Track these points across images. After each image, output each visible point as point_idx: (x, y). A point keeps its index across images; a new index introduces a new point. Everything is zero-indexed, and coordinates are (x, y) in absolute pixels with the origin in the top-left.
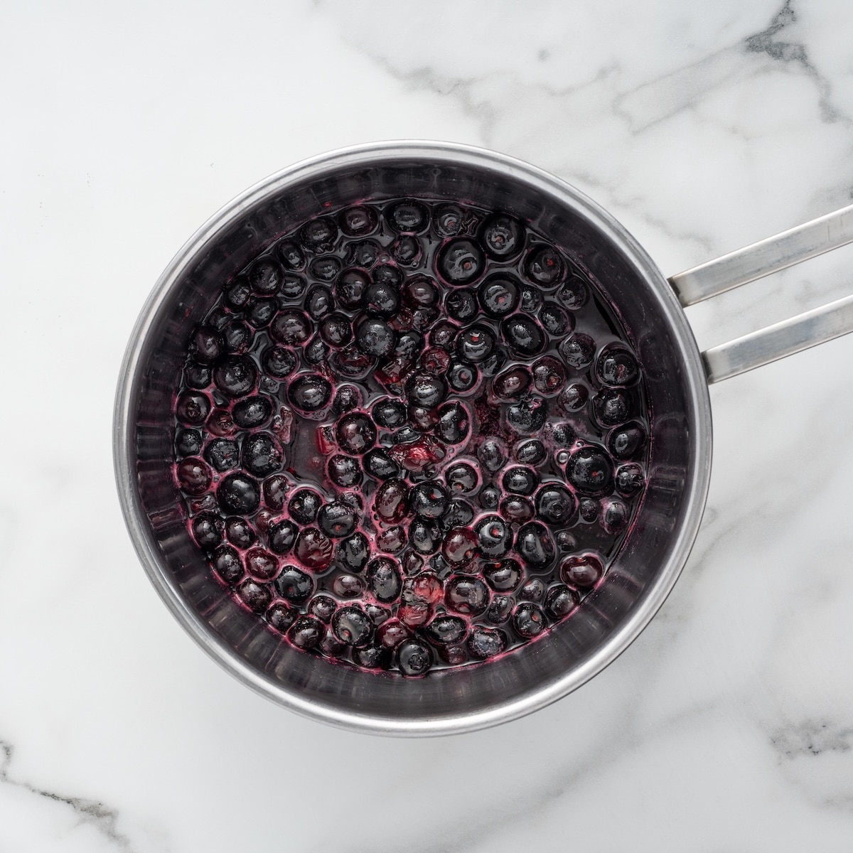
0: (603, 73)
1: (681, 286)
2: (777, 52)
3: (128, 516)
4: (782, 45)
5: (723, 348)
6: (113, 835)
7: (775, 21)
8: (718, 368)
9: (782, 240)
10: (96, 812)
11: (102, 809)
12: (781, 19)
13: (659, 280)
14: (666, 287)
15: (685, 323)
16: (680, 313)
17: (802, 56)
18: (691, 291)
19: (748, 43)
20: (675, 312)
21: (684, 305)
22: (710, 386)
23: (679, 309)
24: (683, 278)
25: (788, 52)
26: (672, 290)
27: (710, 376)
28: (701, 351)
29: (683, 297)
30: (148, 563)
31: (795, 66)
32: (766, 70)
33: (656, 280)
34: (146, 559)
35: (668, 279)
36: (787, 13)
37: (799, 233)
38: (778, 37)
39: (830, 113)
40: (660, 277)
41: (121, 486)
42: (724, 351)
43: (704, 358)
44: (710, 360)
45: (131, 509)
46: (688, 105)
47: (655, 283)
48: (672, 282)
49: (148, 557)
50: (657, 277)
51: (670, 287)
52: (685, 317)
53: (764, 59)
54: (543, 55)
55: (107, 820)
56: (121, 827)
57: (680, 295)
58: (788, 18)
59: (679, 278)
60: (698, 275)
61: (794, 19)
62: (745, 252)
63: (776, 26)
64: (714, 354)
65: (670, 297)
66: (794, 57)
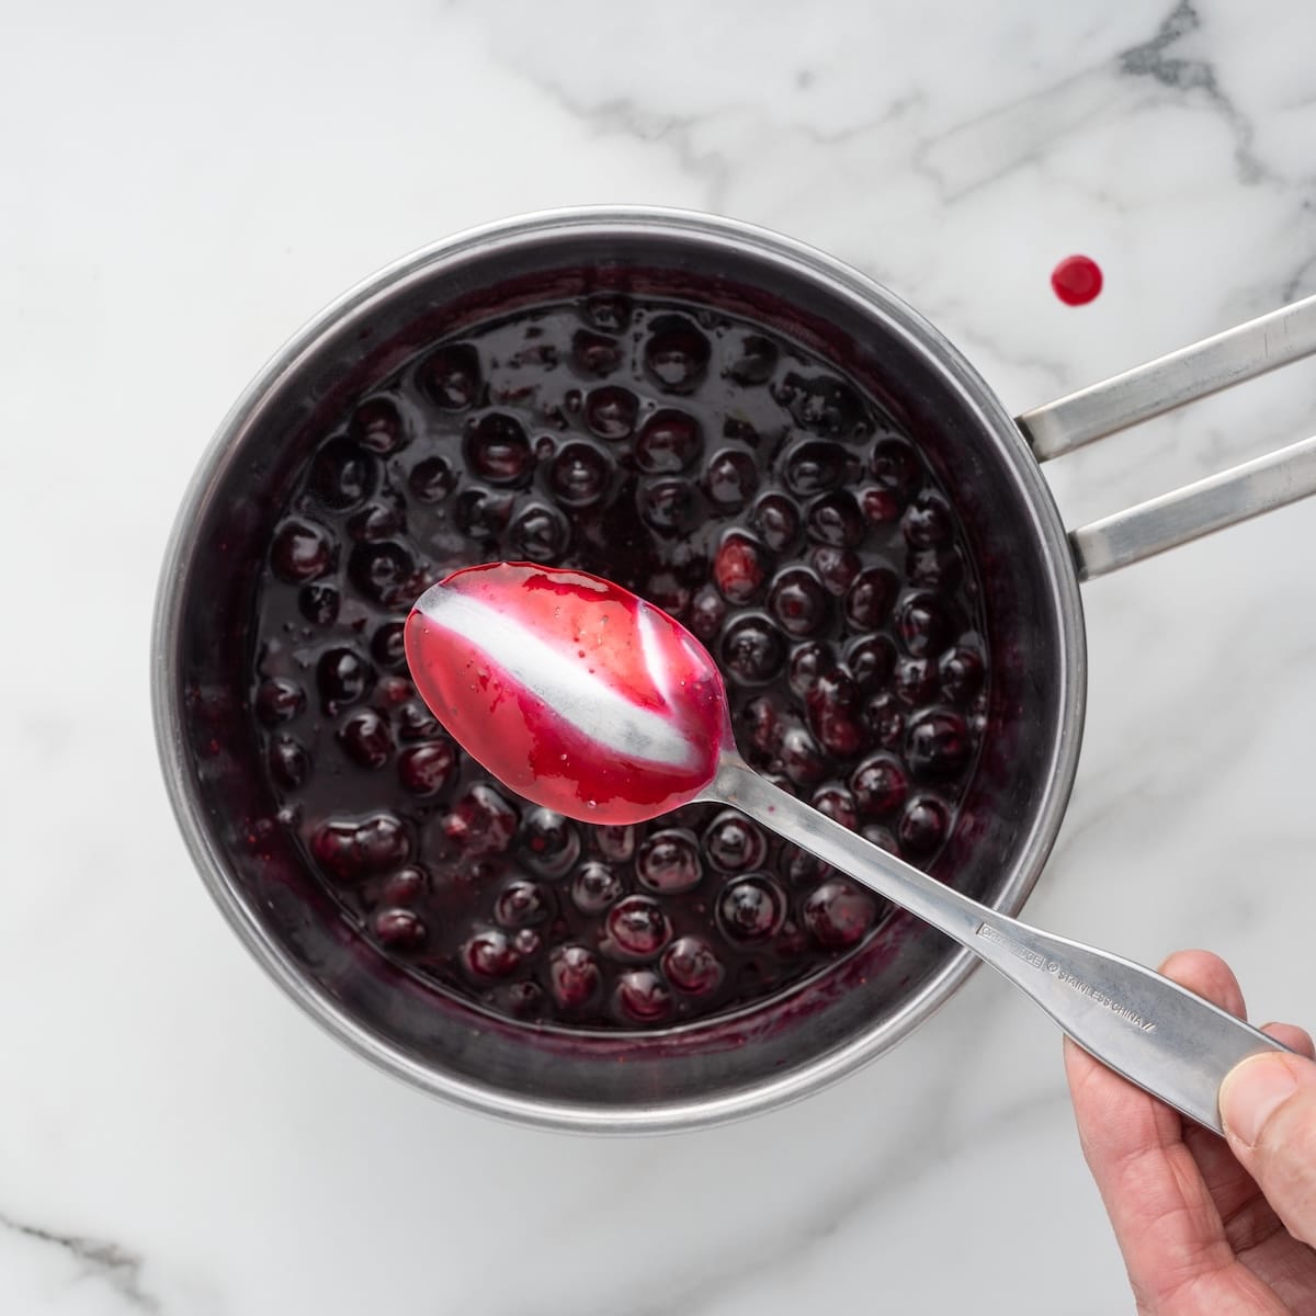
0: (897, 108)
1: (1035, 430)
2: (1169, 74)
3: (174, 794)
4: (1177, 65)
5: (1101, 527)
6: (133, 1295)
7: (1166, 26)
8: (1095, 557)
9: (1192, 357)
10: (107, 1259)
11: (118, 1254)
12: (1176, 24)
13: (1001, 420)
14: (1013, 431)
15: (1042, 487)
16: (1035, 471)
17: (1207, 81)
18: (1053, 438)
19: (1123, 62)
20: (1028, 471)
21: (1041, 459)
22: (1082, 586)
23: (1033, 466)
24: (1040, 417)
25: (1186, 75)
26: (1021, 435)
27: (1082, 570)
28: (1068, 531)
29: (1038, 447)
30: (207, 867)
31: (1197, 96)
32: (1152, 103)
33: (998, 421)
34: (204, 862)
35: (1016, 420)
36: (1185, 16)
37: (1218, 346)
38: (1170, 53)
39: (1252, 170)
40: (1003, 415)
41: (164, 748)
42: (1103, 530)
43: (1073, 543)
44: (1082, 545)
45: (179, 784)
46: (1032, 157)
47: (994, 426)
48: (1022, 424)
49: (206, 858)
50: (999, 417)
51: (1019, 432)
52: (1043, 479)
53: (1149, 85)
54: (804, 80)
55: (124, 1271)
56: (147, 1283)
57: (1035, 444)
58: (1187, 22)
59: (1033, 418)
60: (1061, 413)
61: (1196, 24)
62: (1137, 375)
63: (1168, 34)
64: (1089, 537)
65: (1018, 448)
66: (1196, 82)
